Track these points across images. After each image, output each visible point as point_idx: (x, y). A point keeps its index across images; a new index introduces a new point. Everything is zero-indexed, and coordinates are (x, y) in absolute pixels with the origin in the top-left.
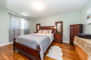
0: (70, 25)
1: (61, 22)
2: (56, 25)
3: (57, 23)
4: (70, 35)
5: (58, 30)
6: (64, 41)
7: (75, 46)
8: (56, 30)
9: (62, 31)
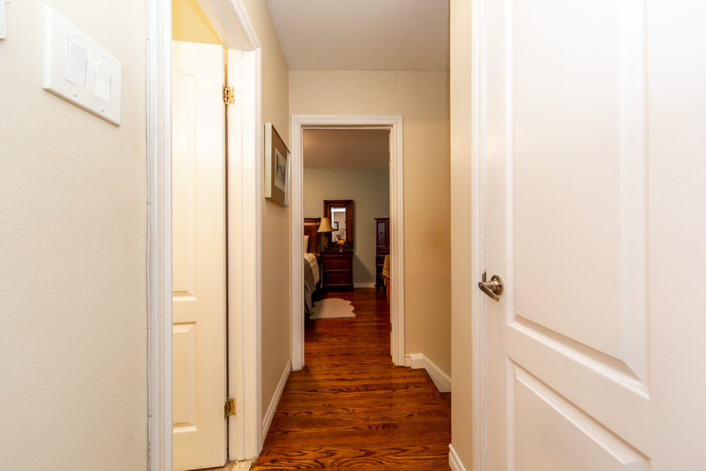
0: (376, 219)
1: (348, 204)
2: (327, 215)
3: (328, 205)
4: (377, 253)
5: (334, 239)
6: (356, 285)
7: (385, 284)
8: (329, 235)
9: (350, 243)
